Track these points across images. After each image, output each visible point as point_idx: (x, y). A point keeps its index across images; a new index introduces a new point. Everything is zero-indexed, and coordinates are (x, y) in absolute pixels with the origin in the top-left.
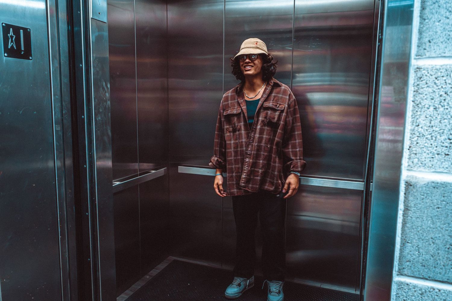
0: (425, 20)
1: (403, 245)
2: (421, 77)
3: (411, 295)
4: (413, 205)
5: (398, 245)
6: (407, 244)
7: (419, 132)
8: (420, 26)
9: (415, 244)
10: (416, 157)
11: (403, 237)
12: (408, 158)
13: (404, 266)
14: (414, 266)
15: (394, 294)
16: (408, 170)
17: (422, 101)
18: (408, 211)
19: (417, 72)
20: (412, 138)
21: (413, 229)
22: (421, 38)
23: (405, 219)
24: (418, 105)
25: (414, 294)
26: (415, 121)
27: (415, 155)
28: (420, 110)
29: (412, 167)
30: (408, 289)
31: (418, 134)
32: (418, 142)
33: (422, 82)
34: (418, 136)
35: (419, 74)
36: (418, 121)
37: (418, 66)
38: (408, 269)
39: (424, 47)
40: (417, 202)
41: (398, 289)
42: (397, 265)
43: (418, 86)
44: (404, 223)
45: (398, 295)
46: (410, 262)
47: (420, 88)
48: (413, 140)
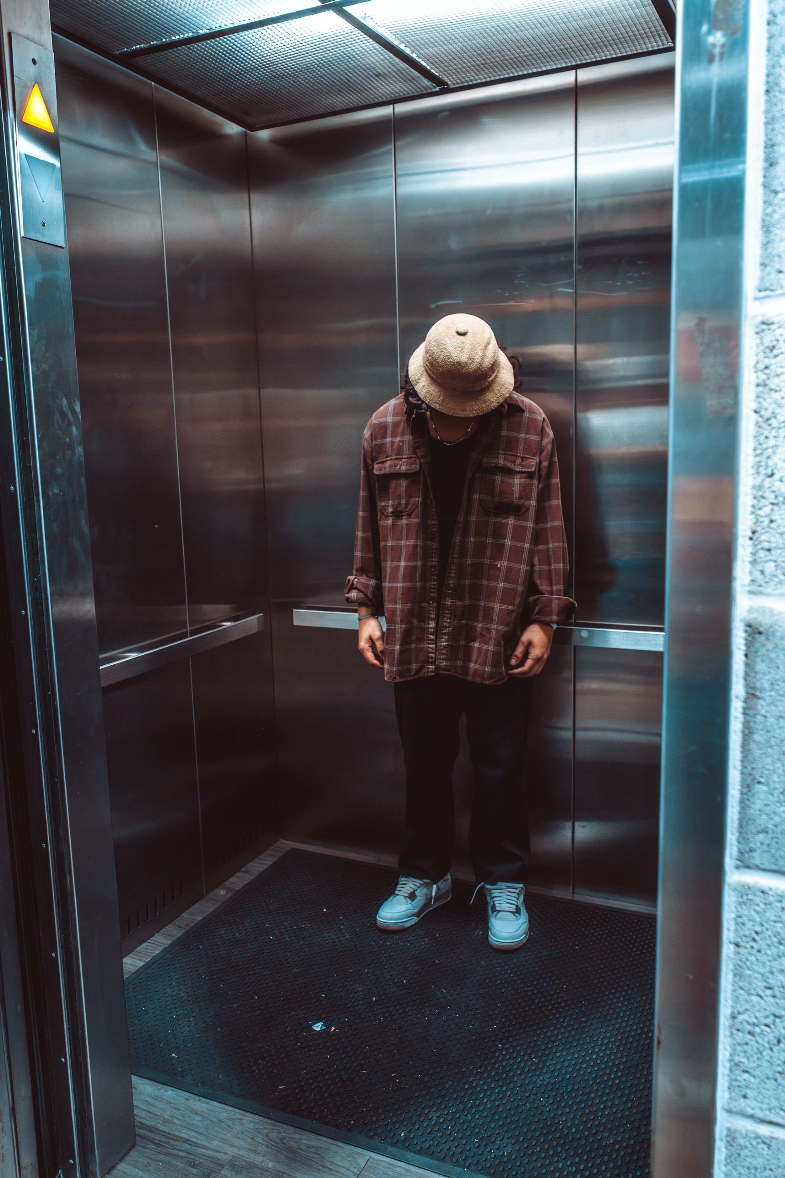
0: (776, 192)
1: (747, 788)
2: (774, 347)
3: (774, 919)
4: (766, 685)
5: (734, 789)
6: (757, 786)
7: (773, 492)
8: (765, 209)
9: (777, 786)
10: (769, 557)
11: (746, 768)
12: (750, 563)
13: (752, 845)
14: (777, 843)
15: (731, 918)
16: (750, 592)
17: (777, 411)
18: (755, 701)
19: (762, 334)
20: (757, 507)
21: (771, 747)
22: (768, 242)
23: (749, 722)
24: (770, 422)
25: (780, 917)
26: (763, 464)
27: (767, 553)
28: (774, 433)
29: (760, 586)
30: (766, 904)
31: (772, 496)
32: (773, 518)
33: (777, 359)
34: (772, 504)
35: (768, 339)
36: (770, 463)
37: (765, 319)
38: (763, 852)
39: (778, 266)
40: (777, 677)
41: (740, 904)
42: (735, 843)
43: (767, 371)
44: (748, 733)
45: (739, 920)
46: (767, 832)
47: (771, 376)
48: (761, 513)
